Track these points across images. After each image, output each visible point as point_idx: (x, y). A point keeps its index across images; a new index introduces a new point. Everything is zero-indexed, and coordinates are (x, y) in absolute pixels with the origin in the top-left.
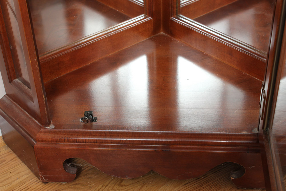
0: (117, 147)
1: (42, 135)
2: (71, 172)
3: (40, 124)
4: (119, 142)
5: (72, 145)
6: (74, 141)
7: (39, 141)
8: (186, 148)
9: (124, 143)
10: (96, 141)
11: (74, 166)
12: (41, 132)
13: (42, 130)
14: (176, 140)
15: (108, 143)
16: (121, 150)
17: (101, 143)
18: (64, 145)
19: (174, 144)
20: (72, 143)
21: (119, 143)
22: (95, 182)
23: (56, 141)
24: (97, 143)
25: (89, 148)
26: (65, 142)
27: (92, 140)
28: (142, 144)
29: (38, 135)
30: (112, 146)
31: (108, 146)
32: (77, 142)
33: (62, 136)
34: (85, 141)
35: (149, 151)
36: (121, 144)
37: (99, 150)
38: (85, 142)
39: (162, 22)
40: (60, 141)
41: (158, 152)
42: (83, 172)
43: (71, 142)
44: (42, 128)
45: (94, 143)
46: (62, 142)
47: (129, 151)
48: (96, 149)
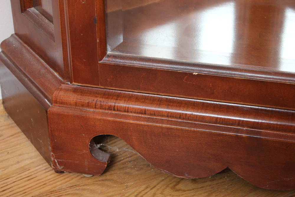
0: (176, 123)
1: (61, 93)
2: (101, 158)
3: (60, 78)
4: (180, 116)
5: (107, 114)
6: (110, 108)
7: (56, 102)
8: (287, 137)
9: (189, 119)
10: (144, 112)
11: (106, 151)
12: (61, 89)
13: (63, 86)
14: (272, 122)
15: (162, 116)
16: (182, 130)
17: (151, 115)
18: (94, 112)
19: (267, 129)
20: (107, 111)
21: (180, 118)
22: (135, 181)
23: (83, 106)
24: (145, 114)
25: (131, 122)
26: (96, 108)
27: (138, 109)
28: (216, 123)
29: (56, 93)
30: (168, 122)
31: (162, 122)
32: (114, 110)
33: (93, 98)
34: (127, 110)
35: (226, 135)
36: (183, 119)
37: (148, 126)
38: (128, 112)
40: (88, 105)
41: (241, 137)
42: (116, 164)
43: (105, 109)
44: (63, 83)
45: (142, 113)
46: (92, 107)
47: (194, 131)
48: (142, 123)
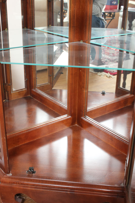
0: (45, 189)
1: (4, 179)
2: (19, 201)
3: (4, 173)
4: (46, 186)
5: (20, 186)
6: (21, 184)
7: (2, 182)
8: (83, 193)
9: (49, 187)
10: (34, 185)
11: (21, 198)
12: (4, 177)
13: (5, 176)
14: (78, 187)
15: (40, 186)
16: (47, 191)
17: (36, 186)
18: (16, 185)
19: (76, 190)
20: (20, 185)
21: (46, 187)
23: (12, 183)
24: (34, 186)
25: (29, 189)
26: (16, 184)
27: (32, 184)
28: (59, 188)
29: (2, 179)
30: (42, 188)
31: (40, 188)
32: (23, 184)
33: (15, 180)
34: (28, 184)
35: (62, 193)
36: (47, 187)
37: (35, 190)
38: (28, 185)
39: (76, 119)
40: (14, 183)
41: (68, 193)
42: (25, 201)
43: (20, 184)
44: (5, 175)
45: (33, 185)
46: (15, 184)
47: (51, 192)
48: (33, 189)
